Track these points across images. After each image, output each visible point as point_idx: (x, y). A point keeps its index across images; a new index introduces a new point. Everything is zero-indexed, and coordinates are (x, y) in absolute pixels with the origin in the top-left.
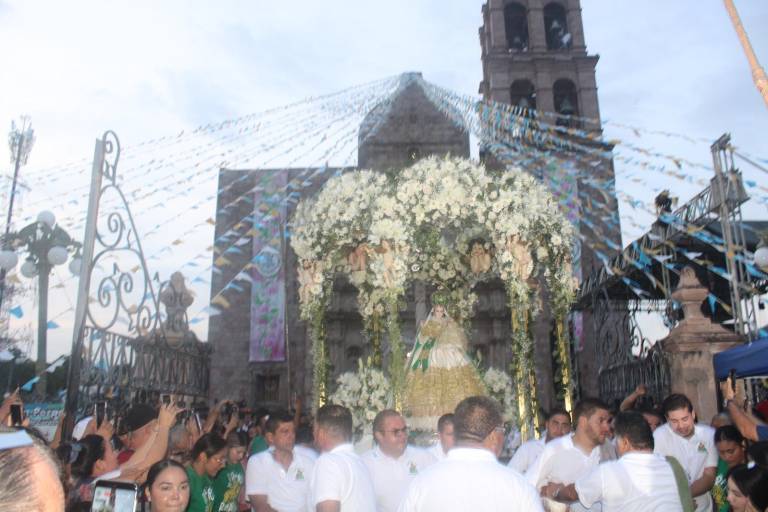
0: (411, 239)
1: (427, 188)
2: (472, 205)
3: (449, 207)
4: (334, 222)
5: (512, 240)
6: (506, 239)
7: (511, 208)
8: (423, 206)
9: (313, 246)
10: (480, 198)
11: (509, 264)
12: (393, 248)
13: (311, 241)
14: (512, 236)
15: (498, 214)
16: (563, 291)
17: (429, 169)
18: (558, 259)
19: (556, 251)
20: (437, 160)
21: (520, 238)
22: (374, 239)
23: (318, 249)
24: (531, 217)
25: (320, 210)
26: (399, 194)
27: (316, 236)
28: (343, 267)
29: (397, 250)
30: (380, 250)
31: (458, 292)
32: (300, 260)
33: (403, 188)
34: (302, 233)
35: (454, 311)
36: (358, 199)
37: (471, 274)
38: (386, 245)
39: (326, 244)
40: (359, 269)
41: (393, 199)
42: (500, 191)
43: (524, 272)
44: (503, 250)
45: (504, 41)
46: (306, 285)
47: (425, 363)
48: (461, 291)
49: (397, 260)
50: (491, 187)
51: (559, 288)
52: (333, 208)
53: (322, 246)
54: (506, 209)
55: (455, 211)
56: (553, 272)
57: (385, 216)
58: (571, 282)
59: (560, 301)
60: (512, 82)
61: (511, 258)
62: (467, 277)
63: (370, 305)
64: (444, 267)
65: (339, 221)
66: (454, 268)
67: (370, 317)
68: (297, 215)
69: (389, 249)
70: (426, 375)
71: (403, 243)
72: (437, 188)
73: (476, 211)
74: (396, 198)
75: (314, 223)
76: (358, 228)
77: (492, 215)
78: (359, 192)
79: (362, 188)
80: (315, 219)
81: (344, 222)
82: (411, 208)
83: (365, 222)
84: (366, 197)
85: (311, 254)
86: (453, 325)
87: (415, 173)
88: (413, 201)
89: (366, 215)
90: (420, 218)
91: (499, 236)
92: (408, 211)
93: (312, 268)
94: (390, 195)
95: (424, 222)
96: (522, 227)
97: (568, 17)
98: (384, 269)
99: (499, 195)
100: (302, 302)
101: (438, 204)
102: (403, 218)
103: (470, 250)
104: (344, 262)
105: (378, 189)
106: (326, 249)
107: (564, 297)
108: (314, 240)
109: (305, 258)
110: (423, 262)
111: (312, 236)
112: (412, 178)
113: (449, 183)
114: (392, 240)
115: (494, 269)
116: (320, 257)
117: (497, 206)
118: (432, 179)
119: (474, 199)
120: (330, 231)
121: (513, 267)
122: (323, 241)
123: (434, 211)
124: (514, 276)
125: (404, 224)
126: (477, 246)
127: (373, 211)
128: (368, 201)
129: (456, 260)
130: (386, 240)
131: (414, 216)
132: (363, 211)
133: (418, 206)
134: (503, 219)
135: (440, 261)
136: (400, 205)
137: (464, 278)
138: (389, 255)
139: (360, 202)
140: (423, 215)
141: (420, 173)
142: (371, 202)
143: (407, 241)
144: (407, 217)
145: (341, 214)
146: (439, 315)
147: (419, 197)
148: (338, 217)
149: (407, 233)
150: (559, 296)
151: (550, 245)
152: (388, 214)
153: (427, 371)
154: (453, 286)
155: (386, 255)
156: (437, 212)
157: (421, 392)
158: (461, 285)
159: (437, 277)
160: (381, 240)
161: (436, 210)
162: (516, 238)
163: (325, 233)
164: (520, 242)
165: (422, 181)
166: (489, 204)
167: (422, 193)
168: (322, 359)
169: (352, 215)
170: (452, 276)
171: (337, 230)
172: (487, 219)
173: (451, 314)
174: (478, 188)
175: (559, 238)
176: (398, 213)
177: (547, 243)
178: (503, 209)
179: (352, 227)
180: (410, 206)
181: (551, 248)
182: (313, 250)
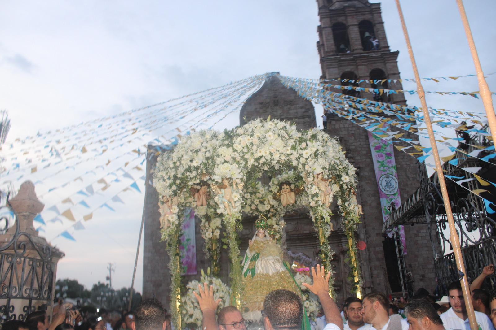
0: (245, 178)
1: (255, 140)
2: (288, 152)
3: (271, 154)
4: (186, 167)
5: (318, 178)
6: (314, 177)
7: (316, 154)
8: (253, 154)
9: (170, 186)
10: (294, 148)
11: (316, 195)
12: (231, 185)
13: (169, 182)
14: (318, 175)
15: (307, 159)
16: (351, 215)
17: (255, 127)
18: (347, 192)
19: (345, 187)
20: (261, 122)
21: (323, 176)
22: (217, 178)
23: (174, 188)
24: (330, 161)
25: (175, 159)
26: (235, 145)
27: (172, 178)
28: (191, 203)
29: (234, 186)
30: (221, 186)
31: (272, 220)
32: (160, 197)
33: (238, 141)
34: (162, 176)
35: (272, 232)
36: (204, 150)
37: (281, 207)
38: (226, 182)
39: (180, 184)
40: (202, 205)
41: (231, 149)
42: (308, 142)
43: (327, 201)
44: (312, 185)
45: (333, 48)
46: (165, 215)
47: (253, 271)
48: (274, 219)
49: (235, 194)
50: (301, 140)
51: (349, 213)
52: (185, 157)
53: (177, 186)
54: (313, 155)
55: (276, 157)
56: (344, 201)
57: (225, 161)
58: (356, 209)
59: (349, 222)
60: (341, 73)
61: (317, 191)
62: (279, 209)
63: (210, 230)
64: (262, 202)
65: (190, 167)
66: (269, 203)
67: (210, 239)
68: (158, 165)
69: (228, 185)
70: (254, 280)
71: (238, 181)
72: (263, 141)
73: (291, 157)
74: (233, 149)
75: (171, 169)
76: (204, 171)
77: (302, 160)
78: (205, 145)
79: (207, 142)
80: (172, 166)
81: (194, 167)
83: (209, 166)
84: (210, 148)
85: (169, 192)
86: (272, 242)
87: (246, 130)
88: (245, 150)
89: (210, 162)
90: (251, 163)
91: (308, 175)
92: (242, 157)
93: (170, 201)
94: (228, 146)
95: (253, 165)
96: (324, 168)
97: (375, 29)
98: (225, 200)
99: (307, 145)
100: (162, 228)
101: (264, 152)
102: (238, 163)
103: (280, 189)
104: (191, 199)
105: (218, 143)
106: (180, 188)
107: (352, 220)
108: (171, 181)
109: (164, 194)
110: (247, 199)
111: (169, 178)
112: (244, 134)
113: (271, 136)
114: (230, 179)
115: (298, 203)
116: (175, 193)
117: (307, 153)
118: (259, 135)
119: (289, 148)
120: (183, 174)
121: (319, 197)
122: (178, 182)
123: (261, 157)
124: (320, 203)
125: (239, 167)
126: (285, 186)
127: (215, 158)
128: (211, 151)
129: (270, 197)
130: (227, 179)
131: (246, 161)
132: (208, 159)
133: (249, 154)
134: (311, 162)
135: (259, 198)
136: (236, 153)
137: (276, 210)
138: (228, 190)
139: (206, 152)
140: (252, 160)
141: (250, 130)
142: (214, 151)
143: (242, 180)
144: (242, 161)
145: (191, 161)
146: (261, 235)
147: (250, 147)
148: (189, 163)
149: (242, 174)
150: (349, 219)
151: (341, 182)
152: (227, 160)
153: (255, 276)
154: (269, 215)
155: (226, 190)
156: (263, 158)
157: (251, 292)
158: (274, 215)
159: (257, 209)
160: (223, 179)
161: (262, 157)
162: (320, 176)
163: (179, 176)
164: (323, 179)
165: (252, 135)
166: (300, 152)
167: (252, 144)
168: (178, 270)
169: (200, 162)
170: (268, 209)
171: (188, 174)
172: (298, 163)
173: (270, 235)
174: (292, 140)
175: (347, 177)
176: (234, 159)
177: (339, 181)
178: (310, 155)
179: (199, 171)
180: (243, 154)
181: (342, 184)
182: (170, 188)
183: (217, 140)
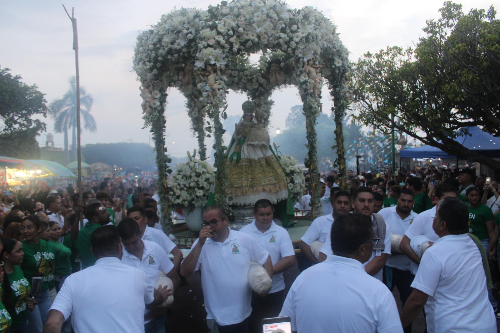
1: (241, 21)
2: (277, 35)
3: (259, 37)
4: (167, 49)
7: (307, 39)
8: (239, 36)
9: (151, 69)
10: (283, 30)
11: (305, 83)
12: (215, 71)
13: (149, 65)
15: (297, 43)
16: (342, 101)
19: (337, 71)
22: (199, 64)
23: (155, 71)
24: (322, 45)
26: (219, 27)
27: (153, 61)
28: (175, 83)
29: (218, 72)
33: (222, 22)
36: (185, 31)
38: (209, 69)
39: (161, 67)
40: (187, 84)
41: (214, 31)
42: (300, 25)
44: (301, 72)
47: (239, 155)
50: (292, 22)
51: (340, 100)
52: (165, 38)
53: (158, 69)
54: (304, 40)
57: (209, 46)
62: (267, 88)
63: (196, 109)
64: (250, 80)
65: (171, 49)
66: (258, 82)
67: (196, 118)
69: (212, 72)
70: (239, 164)
71: (223, 68)
72: (250, 22)
73: (280, 40)
74: (217, 31)
75: (151, 51)
76: (186, 55)
77: (293, 44)
78: (186, 25)
79: (188, 22)
81: (175, 50)
82: (229, 38)
83: (192, 50)
84: (192, 29)
85: (149, 76)
87: (232, 10)
88: (231, 32)
89: (192, 44)
90: (236, 47)
91: (298, 60)
92: (227, 41)
94: (211, 28)
96: (315, 53)
99: (298, 28)
101: (250, 35)
102: (223, 47)
103: (269, 68)
104: (175, 78)
105: (201, 23)
106: (161, 72)
108: (152, 64)
111: (149, 61)
112: (229, 14)
113: (259, 18)
114: (214, 65)
116: (157, 77)
117: (297, 37)
118: (246, 15)
119: (279, 31)
120: (164, 57)
122: (159, 65)
123: (248, 40)
125: (223, 52)
126: (274, 65)
127: (198, 41)
128: (194, 33)
129: (259, 75)
130: (210, 65)
131: (231, 44)
132: (191, 41)
133: (235, 37)
134: (301, 47)
135: (247, 76)
136: (220, 36)
137: (265, 89)
139: (187, 34)
140: (238, 44)
142: (196, 34)
144: (226, 45)
145: (172, 43)
146: (248, 118)
147: (236, 29)
148: (170, 46)
149: (226, 59)
151: (333, 66)
152: (210, 43)
153: (241, 161)
154: (257, 94)
156: (250, 41)
157: (236, 176)
158: (262, 94)
159: (244, 88)
160: (206, 65)
163: (160, 59)
165: (238, 16)
166: (291, 35)
167: (238, 26)
169: (182, 44)
170: (256, 87)
171: (169, 57)
172: (288, 47)
176: (218, 43)
177: (331, 65)
178: (301, 39)
179: (181, 54)
180: (228, 37)
181: (334, 68)
182: (151, 72)
183: (200, 20)
